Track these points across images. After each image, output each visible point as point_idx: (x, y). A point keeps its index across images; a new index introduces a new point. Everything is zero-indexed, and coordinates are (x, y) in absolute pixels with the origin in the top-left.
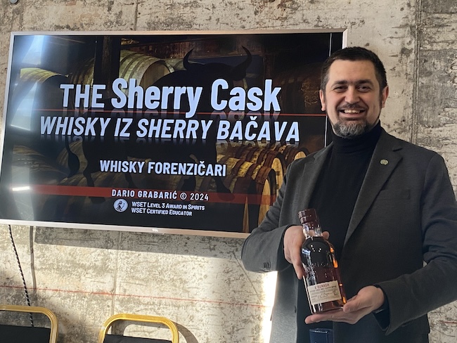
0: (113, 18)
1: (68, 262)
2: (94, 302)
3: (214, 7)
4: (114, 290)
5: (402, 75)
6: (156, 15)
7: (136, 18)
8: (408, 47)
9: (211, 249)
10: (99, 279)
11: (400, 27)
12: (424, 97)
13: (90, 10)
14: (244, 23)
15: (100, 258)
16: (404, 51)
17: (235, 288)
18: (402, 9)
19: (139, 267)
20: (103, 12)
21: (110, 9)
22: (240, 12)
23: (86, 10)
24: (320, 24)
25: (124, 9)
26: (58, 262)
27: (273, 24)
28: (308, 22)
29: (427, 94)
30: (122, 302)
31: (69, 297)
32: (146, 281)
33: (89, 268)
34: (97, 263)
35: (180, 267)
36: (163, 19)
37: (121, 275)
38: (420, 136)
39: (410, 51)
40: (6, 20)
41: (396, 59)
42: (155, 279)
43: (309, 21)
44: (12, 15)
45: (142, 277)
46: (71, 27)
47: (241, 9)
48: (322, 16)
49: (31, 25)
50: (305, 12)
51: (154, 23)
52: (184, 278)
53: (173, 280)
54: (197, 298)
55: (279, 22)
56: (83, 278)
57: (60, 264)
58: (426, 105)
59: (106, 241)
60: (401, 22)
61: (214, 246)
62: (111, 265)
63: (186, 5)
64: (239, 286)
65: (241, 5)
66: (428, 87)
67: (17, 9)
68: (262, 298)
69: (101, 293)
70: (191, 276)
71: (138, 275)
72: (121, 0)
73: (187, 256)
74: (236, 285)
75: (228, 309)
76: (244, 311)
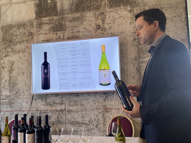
0: (57, 37)
1: (52, 102)
2: (60, 112)
3: (84, 32)
4: (65, 109)
5: (134, 45)
6: (69, 35)
7: (64, 37)
8: (135, 38)
9: (89, 96)
10: (61, 106)
11: (133, 33)
12: (140, 51)
14: (92, 36)
15: (61, 101)
16: (135, 39)
17: (97, 105)
18: (133, 28)
19: (71, 102)
20: (55, 36)
21: (57, 35)
22: (91, 33)
23: (50, 36)
25: (60, 34)
26: (50, 103)
29: (141, 50)
30: (68, 111)
31: (54, 111)
33: (58, 104)
35: (82, 101)
36: (71, 36)
37: (67, 105)
38: (140, 61)
39: (136, 39)
40: (29, 40)
41: (133, 42)
42: (76, 105)
43: (109, 33)
45: (72, 104)
46: (47, 40)
48: (112, 32)
49: (36, 41)
51: (69, 37)
52: (83, 104)
53: (80, 104)
54: (87, 108)
55: (101, 35)
56: (57, 106)
58: (141, 53)
59: (62, 96)
60: (133, 32)
62: (64, 102)
63: (77, 32)
64: (98, 104)
65: (91, 31)
66: (141, 48)
67: (32, 37)
68: (104, 107)
69: (62, 110)
70: (85, 103)
71: (71, 104)
72: (59, 32)
73: (83, 98)
74: (97, 104)
75: (95, 111)
76: (100, 111)
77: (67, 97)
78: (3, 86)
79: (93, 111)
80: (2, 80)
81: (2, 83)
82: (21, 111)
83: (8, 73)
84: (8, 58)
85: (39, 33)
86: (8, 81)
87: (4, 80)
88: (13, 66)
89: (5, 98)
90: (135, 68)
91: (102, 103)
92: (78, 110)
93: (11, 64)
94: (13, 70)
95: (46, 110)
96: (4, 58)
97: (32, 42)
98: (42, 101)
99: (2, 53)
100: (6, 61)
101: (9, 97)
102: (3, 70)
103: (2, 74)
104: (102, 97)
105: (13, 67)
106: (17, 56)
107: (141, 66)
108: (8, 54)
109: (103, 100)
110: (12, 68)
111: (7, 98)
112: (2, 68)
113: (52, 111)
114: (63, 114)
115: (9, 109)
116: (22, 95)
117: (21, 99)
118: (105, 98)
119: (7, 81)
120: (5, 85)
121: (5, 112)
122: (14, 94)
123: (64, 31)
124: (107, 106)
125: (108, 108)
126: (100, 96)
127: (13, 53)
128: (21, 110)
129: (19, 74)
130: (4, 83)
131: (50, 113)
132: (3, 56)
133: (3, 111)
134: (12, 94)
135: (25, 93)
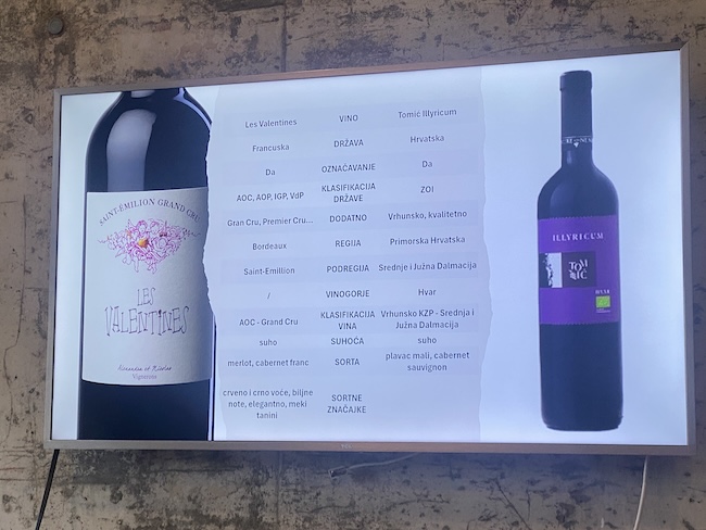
0: (240, 48)
1: (186, 513)
3: (429, 15)
6: (321, 37)
7: (285, 45)
9: (453, 477)
13: (197, 38)
14: (489, 41)
15: (245, 503)
19: (320, 518)
20: (221, 39)
21: (234, 33)
23: (191, 38)
24: (636, 32)
25: (261, 30)
26: (169, 514)
27: (544, 38)
28: (612, 31)
33: (226, 523)
34: (240, 514)
35: (396, 514)
36: (335, 43)
40: (43, 67)
43: (614, 28)
44: (53, 56)
46: (166, 70)
47: (482, 15)
48: (639, 16)
49: (91, 73)
50: (604, 11)
51: (318, 52)
57: (173, 518)
59: (255, 471)
61: (459, 470)
62: (267, 516)
63: (376, 15)
65: (481, 7)
67: (62, 44)
72: (254, 14)
73: (407, 492)
77: (291, 476)
85: (112, 18)
97: (62, 78)
98: (116, 498)
109: (551, 514)
118: (565, 497)
123: (291, 10)
126: (532, 483)
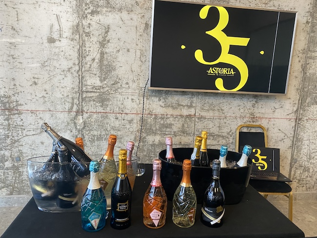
1: (176, 104)
2: (187, 119)
4: (195, 114)
5: (306, 31)
10: (189, 110)
11: (307, 12)
15: (189, 102)
16: (308, 22)
17: (242, 112)
19: (205, 105)
24: (279, 8)
26: (172, 104)
27: (262, 5)
29: (313, 40)
30: (198, 118)
31: (177, 117)
32: (208, 110)
33: (185, 106)
34: (188, 104)
35: (221, 105)
37: (198, 108)
38: (308, 55)
41: (304, 25)
42: (211, 109)
43: (276, 6)
48: (281, 4)
52: (223, 109)
53: (218, 110)
54: (227, 116)
56: (182, 110)
58: (312, 44)
59: (192, 95)
60: (308, 10)
62: (194, 105)
66: (313, 37)
68: (251, 115)
69: (190, 115)
70: (226, 108)
71: (205, 108)
73: (224, 101)
74: (242, 110)
75: (238, 120)
76: (244, 120)
77: (200, 97)
78: (87, 68)
79: (235, 120)
80: (85, 57)
81: (86, 64)
82: (122, 114)
83: (98, 45)
84: (98, 18)
86: (97, 61)
87: (89, 59)
88: (109, 34)
89: (91, 90)
90: (300, 64)
91: (250, 109)
92: (215, 117)
93: (104, 31)
94: (108, 41)
95: (166, 114)
96: (89, 16)
98: (160, 100)
99: (86, 6)
100: (93, 23)
101: (99, 89)
102: (86, 38)
103: (85, 47)
104: (250, 101)
105: (108, 36)
106: (118, 17)
107: (308, 62)
108: (99, 10)
109: (251, 105)
110: (107, 39)
111: (95, 90)
112: (84, 35)
113: (175, 116)
114: (191, 121)
115: (100, 109)
116: (124, 88)
117: (123, 94)
118: (254, 102)
119: (95, 61)
120: (92, 67)
121: (92, 114)
122: (109, 84)
124: (255, 114)
125: (257, 117)
126: (249, 99)
127: (109, 9)
128: (122, 112)
129: (120, 51)
130: (89, 63)
131: (171, 119)
132: (86, 12)
133: (89, 111)
134: (106, 84)
135: (130, 85)
